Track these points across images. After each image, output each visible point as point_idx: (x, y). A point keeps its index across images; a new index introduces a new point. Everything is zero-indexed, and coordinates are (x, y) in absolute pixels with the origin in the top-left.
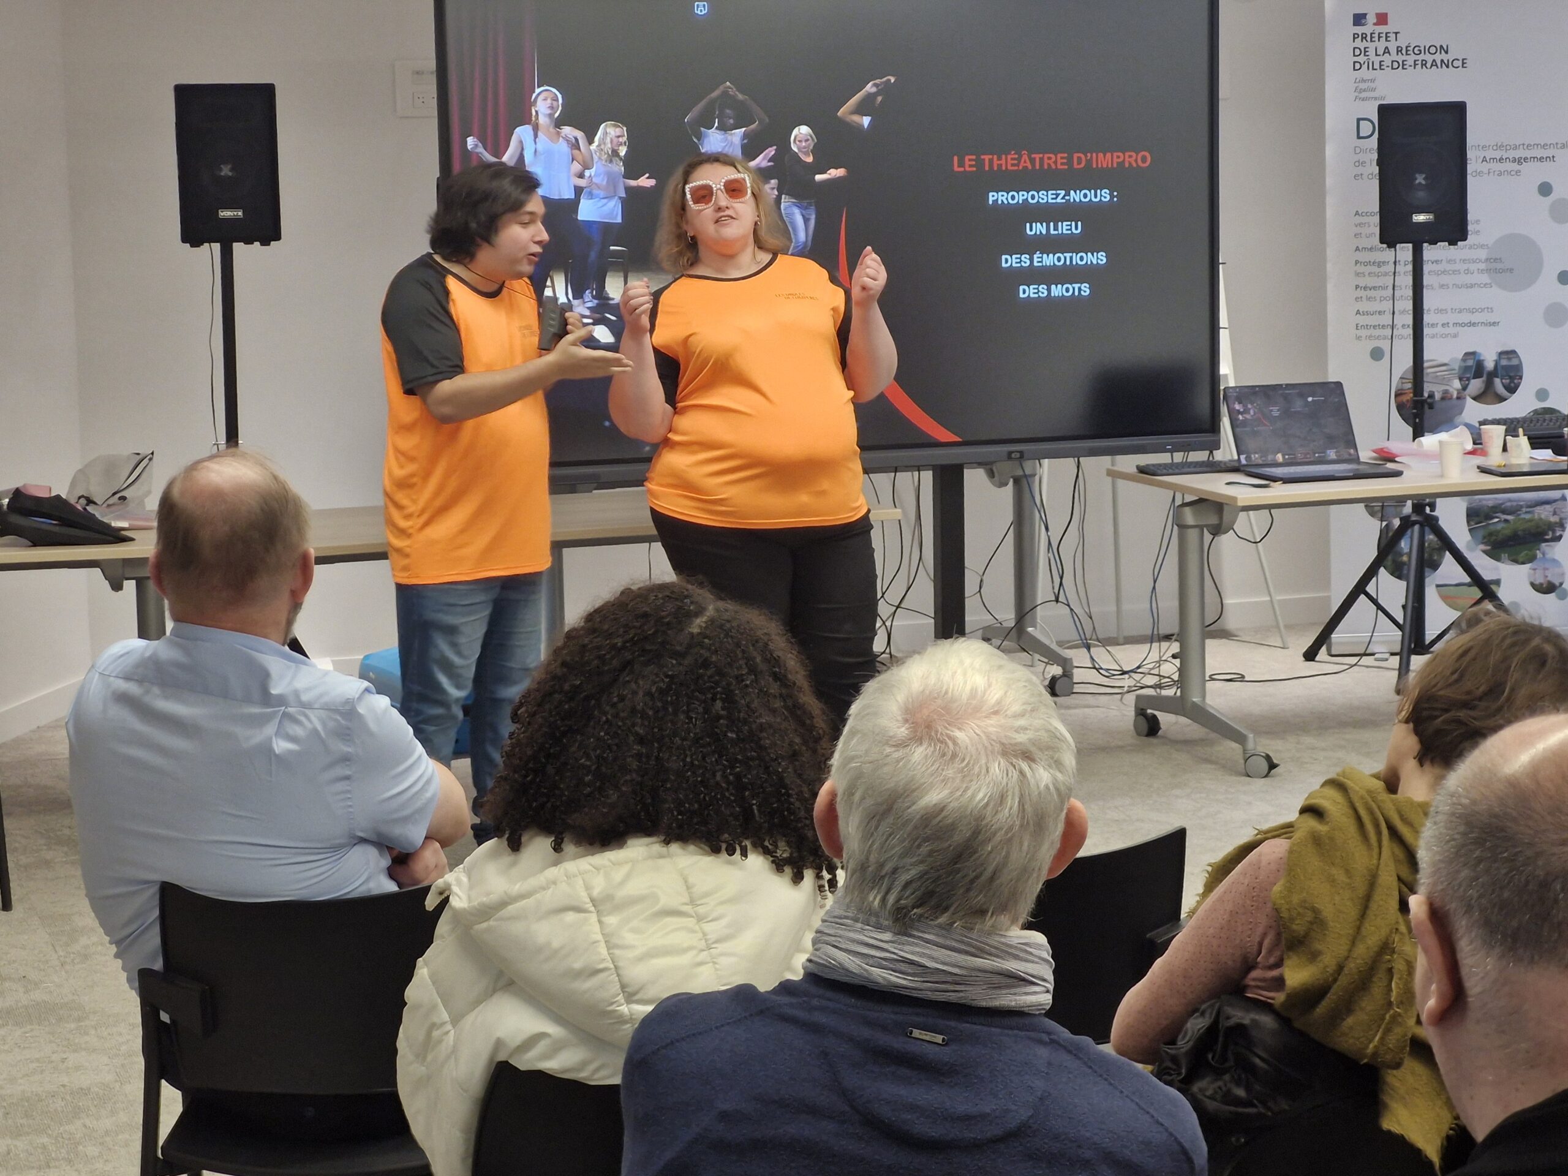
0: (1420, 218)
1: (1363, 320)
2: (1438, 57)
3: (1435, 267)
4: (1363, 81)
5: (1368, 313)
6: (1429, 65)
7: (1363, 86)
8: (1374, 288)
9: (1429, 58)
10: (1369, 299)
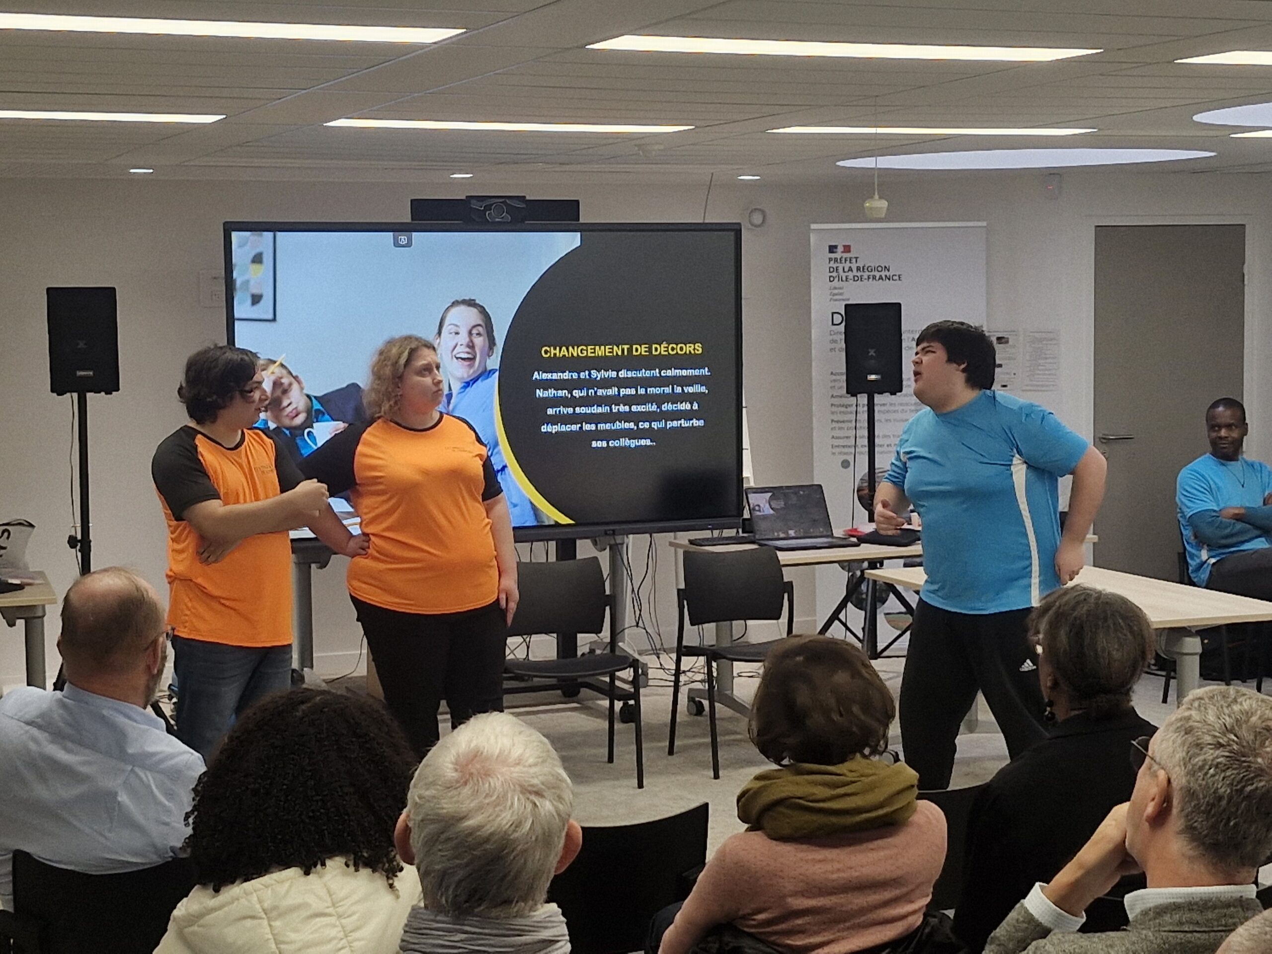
0: (873, 377)
1: (836, 442)
2: (883, 274)
3: (883, 408)
4: (835, 288)
5: (838, 438)
6: (877, 278)
7: (836, 291)
8: (843, 422)
9: (878, 275)
10: (840, 428)
